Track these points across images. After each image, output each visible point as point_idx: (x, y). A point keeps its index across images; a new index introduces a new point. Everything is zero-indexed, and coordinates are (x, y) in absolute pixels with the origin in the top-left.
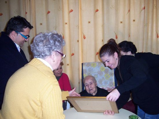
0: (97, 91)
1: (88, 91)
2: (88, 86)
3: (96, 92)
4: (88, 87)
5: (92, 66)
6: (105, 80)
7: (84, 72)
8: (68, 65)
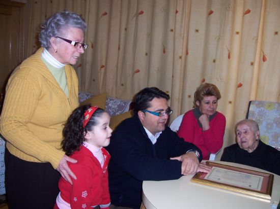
1: (240, 145)
4: (240, 136)
8: (230, 102)
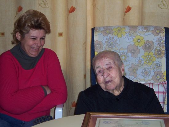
0: (125, 85)
1: (103, 86)
2: (103, 73)
3: (122, 89)
4: (103, 75)
5: (115, 33)
6: (145, 66)
7: (96, 46)
8: (61, 35)
